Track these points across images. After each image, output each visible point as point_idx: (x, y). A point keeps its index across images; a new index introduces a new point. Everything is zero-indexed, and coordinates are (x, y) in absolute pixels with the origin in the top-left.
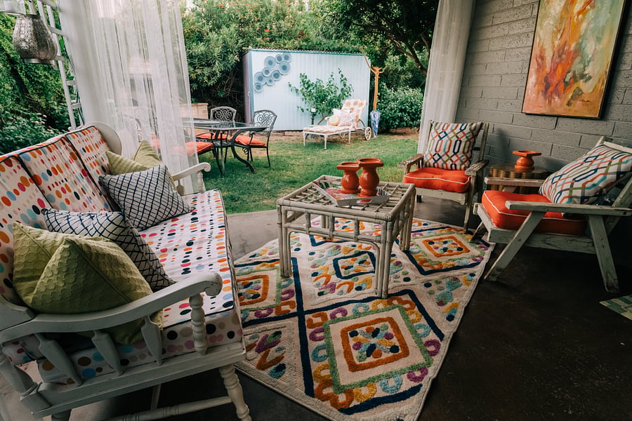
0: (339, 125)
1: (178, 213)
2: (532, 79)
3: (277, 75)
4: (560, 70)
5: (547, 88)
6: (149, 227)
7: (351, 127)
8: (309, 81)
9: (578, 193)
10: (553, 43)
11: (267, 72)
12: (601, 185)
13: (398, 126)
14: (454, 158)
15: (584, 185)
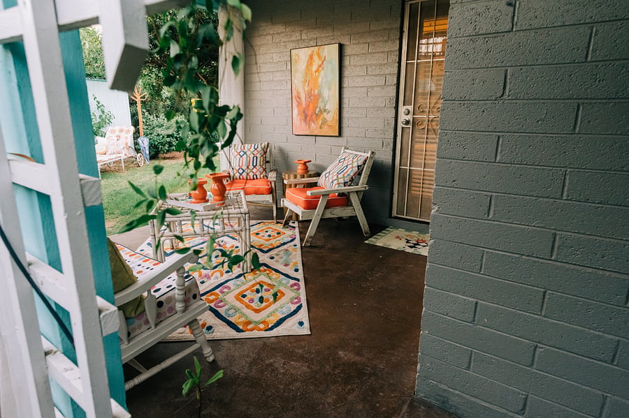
0: (108, 153)
2: (295, 112)
4: (311, 106)
5: (306, 118)
7: (123, 154)
9: (341, 181)
10: (304, 88)
12: (352, 174)
13: (168, 151)
14: (255, 170)
15: (344, 175)
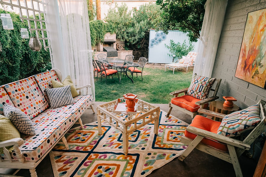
0: (183, 63)
1: (68, 104)
2: (240, 61)
3: (160, 41)
4: (251, 59)
5: (245, 67)
6: (56, 108)
7: (189, 65)
8: (174, 43)
10: (250, 44)
11: (156, 39)
14: (199, 94)
15: (229, 126)
